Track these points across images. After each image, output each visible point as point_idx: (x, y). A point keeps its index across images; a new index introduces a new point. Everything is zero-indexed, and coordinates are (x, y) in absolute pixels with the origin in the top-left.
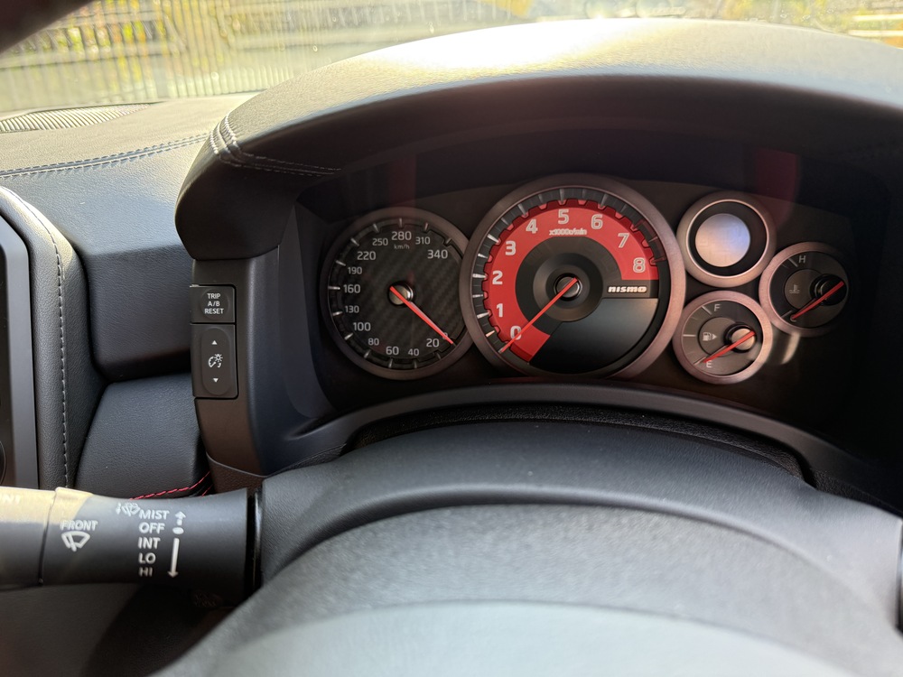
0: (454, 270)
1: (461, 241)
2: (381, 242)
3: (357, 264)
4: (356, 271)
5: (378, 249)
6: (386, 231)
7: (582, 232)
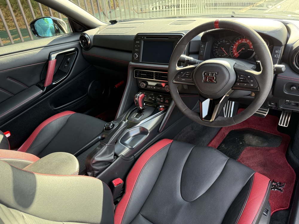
0: (229, 46)
1: (231, 42)
2: (221, 42)
3: (218, 44)
4: (217, 45)
5: (221, 43)
6: (222, 41)
7: (246, 42)
